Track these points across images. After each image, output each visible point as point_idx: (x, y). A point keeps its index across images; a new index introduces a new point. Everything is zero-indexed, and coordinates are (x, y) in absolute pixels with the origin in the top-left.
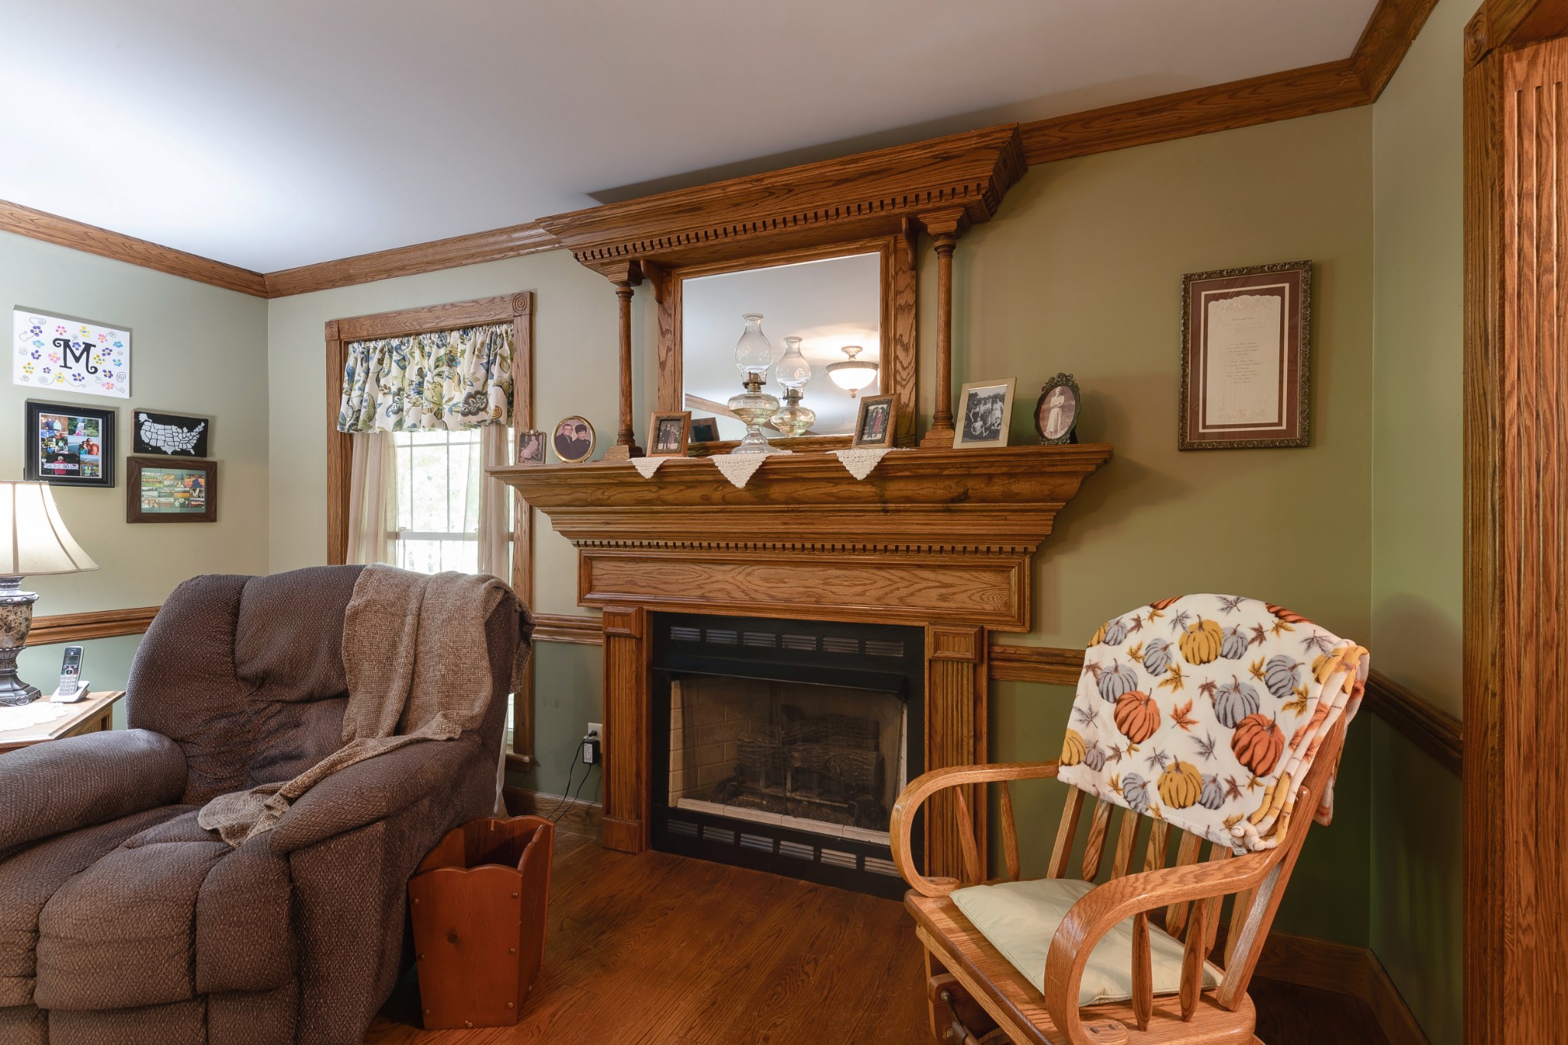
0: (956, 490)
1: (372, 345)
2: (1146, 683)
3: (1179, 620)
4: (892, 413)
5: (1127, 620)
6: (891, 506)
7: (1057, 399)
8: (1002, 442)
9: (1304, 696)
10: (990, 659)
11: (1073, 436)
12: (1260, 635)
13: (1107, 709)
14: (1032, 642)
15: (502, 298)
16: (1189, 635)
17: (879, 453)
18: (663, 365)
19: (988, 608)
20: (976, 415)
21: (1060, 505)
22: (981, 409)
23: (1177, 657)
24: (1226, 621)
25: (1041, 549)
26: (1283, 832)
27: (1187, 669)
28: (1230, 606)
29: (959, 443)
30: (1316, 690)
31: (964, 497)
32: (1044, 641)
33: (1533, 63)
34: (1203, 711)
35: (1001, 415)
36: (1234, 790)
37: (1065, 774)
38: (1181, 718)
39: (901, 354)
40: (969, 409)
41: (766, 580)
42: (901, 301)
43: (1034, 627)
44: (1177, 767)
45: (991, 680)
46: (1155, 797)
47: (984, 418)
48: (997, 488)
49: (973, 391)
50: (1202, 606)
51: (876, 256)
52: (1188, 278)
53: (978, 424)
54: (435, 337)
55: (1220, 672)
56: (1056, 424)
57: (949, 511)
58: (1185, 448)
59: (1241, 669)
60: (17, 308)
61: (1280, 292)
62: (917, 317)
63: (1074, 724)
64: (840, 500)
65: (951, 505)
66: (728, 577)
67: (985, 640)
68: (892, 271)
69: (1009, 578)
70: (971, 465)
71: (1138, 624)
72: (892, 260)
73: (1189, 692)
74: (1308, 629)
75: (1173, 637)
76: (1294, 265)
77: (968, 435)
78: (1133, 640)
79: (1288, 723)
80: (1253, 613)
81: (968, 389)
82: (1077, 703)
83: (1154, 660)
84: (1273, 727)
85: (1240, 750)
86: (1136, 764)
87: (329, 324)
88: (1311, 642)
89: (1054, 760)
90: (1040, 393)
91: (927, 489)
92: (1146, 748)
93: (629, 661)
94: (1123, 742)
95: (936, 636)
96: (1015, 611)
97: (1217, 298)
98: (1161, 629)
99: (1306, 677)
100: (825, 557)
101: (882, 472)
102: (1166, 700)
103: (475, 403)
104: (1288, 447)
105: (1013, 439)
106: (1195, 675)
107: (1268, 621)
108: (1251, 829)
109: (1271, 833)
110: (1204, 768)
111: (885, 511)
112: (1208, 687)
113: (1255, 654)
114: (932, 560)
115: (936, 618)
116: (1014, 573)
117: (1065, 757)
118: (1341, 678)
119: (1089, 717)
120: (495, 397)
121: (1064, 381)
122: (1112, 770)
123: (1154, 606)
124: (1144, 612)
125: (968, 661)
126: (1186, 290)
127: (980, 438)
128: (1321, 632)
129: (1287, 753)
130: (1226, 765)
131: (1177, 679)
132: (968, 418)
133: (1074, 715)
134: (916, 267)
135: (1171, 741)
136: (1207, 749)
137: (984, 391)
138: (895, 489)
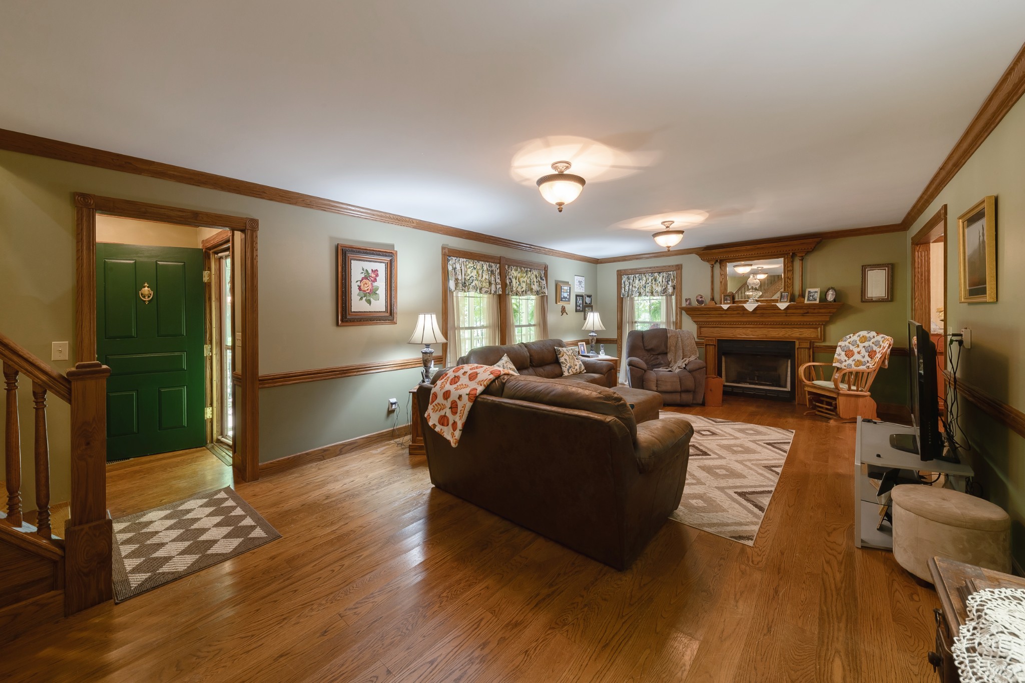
0: (806, 311)
1: (630, 276)
2: (852, 348)
3: (859, 336)
4: (789, 295)
5: (848, 337)
6: (788, 315)
7: (831, 292)
8: (817, 302)
9: (881, 346)
10: (813, 348)
11: (835, 300)
12: (874, 337)
13: (843, 353)
14: (823, 344)
15: (673, 266)
16: (861, 338)
17: (787, 304)
18: (721, 282)
19: (812, 336)
20: (810, 296)
21: (831, 314)
22: (812, 294)
23: (858, 342)
24: (868, 335)
25: (826, 324)
26: (876, 365)
27: (860, 344)
28: (869, 333)
29: (806, 302)
30: (883, 344)
31: (808, 313)
32: (827, 344)
33: (920, 248)
34: (863, 351)
35: (817, 296)
36: (868, 362)
37: (834, 365)
38: (859, 353)
39: (789, 281)
40: (808, 294)
41: (751, 331)
42: (789, 269)
43: (824, 340)
44: (858, 361)
45: (813, 352)
46: (853, 366)
47: (813, 296)
48: (816, 311)
49: (809, 290)
50: (863, 333)
51: (782, 260)
52: (863, 266)
53: (811, 298)
54: (650, 274)
55: (866, 344)
56: (830, 297)
57: (803, 316)
58: (862, 301)
59: (870, 343)
60: (575, 275)
61: (885, 269)
62: (793, 272)
63: (836, 356)
64: (775, 313)
65: (803, 315)
66: (741, 331)
67: (812, 343)
68: (786, 262)
69: (818, 331)
70: (809, 306)
71: (850, 337)
72: (786, 260)
73: (861, 348)
74: (882, 335)
75: (858, 339)
76: (889, 264)
77: (808, 300)
78: (849, 340)
79: (878, 350)
80: (873, 333)
81: (808, 290)
82: (836, 352)
83: (854, 343)
84: (875, 351)
85: (869, 356)
86: (850, 361)
87: (618, 271)
88: (882, 337)
89: (832, 362)
90: (826, 291)
91: (798, 311)
92: (852, 359)
93: (712, 351)
94: (847, 359)
95: (799, 343)
96: (819, 337)
97: (870, 270)
98: (855, 338)
99: (881, 343)
100: (768, 326)
101: (787, 308)
102: (856, 350)
103: (665, 291)
104: (887, 302)
105: (820, 301)
106: (861, 345)
107: (875, 334)
108: (870, 365)
109: (874, 365)
110: (863, 360)
111: (786, 316)
112: (864, 347)
113: (873, 340)
114: (797, 326)
115: (799, 339)
116: (819, 329)
117: (834, 362)
118: (887, 342)
119: (839, 355)
120: (670, 290)
121: (832, 288)
122: (844, 364)
123: (854, 334)
124: (851, 335)
125: (807, 348)
126: (862, 268)
127: (812, 300)
128: (884, 336)
129: (878, 354)
130: (867, 358)
131: (858, 346)
132: (808, 296)
133: (836, 355)
134: (792, 262)
135: (857, 357)
136: (864, 357)
137: (812, 290)
138: (789, 311)
